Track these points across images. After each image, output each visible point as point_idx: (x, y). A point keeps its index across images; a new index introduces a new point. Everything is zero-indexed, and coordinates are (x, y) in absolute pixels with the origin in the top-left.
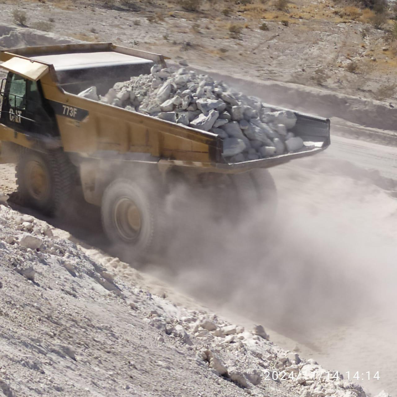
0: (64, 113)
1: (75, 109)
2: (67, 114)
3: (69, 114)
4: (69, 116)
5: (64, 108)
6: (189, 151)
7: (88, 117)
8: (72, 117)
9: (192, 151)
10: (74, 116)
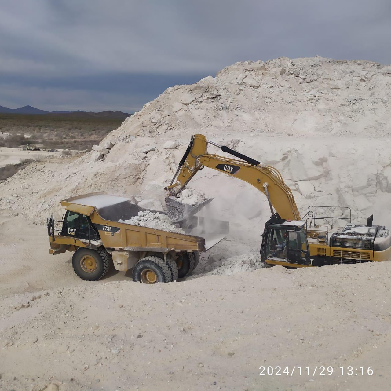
0: (103, 229)
1: (110, 227)
2: (106, 230)
3: (107, 230)
4: (107, 231)
5: (103, 227)
6: (184, 245)
7: (119, 230)
8: (109, 231)
9: (186, 245)
10: (110, 230)
